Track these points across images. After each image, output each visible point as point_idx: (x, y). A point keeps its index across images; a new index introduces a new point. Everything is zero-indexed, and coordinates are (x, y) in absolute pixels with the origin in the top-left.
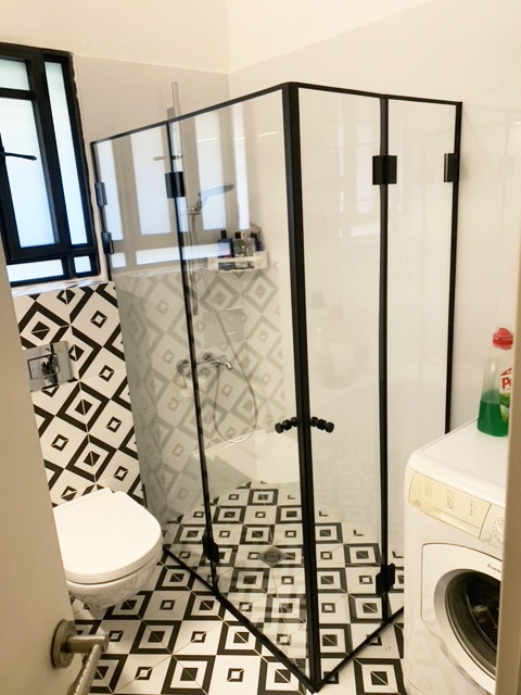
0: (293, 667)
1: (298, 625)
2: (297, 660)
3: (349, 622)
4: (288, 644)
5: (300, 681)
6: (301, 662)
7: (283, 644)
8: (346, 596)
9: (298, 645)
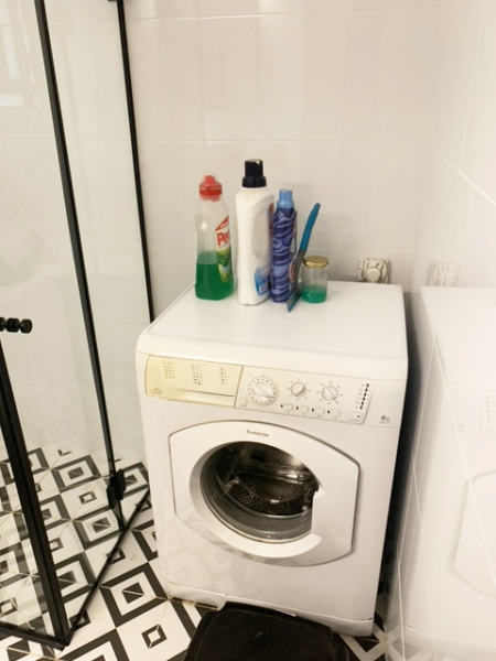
0: (30, 633)
1: (21, 582)
2: (31, 622)
3: (82, 550)
4: (14, 609)
5: (43, 645)
6: (38, 622)
7: (7, 613)
8: (70, 524)
9: (27, 605)
